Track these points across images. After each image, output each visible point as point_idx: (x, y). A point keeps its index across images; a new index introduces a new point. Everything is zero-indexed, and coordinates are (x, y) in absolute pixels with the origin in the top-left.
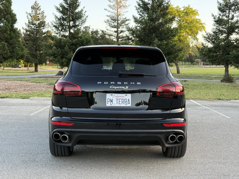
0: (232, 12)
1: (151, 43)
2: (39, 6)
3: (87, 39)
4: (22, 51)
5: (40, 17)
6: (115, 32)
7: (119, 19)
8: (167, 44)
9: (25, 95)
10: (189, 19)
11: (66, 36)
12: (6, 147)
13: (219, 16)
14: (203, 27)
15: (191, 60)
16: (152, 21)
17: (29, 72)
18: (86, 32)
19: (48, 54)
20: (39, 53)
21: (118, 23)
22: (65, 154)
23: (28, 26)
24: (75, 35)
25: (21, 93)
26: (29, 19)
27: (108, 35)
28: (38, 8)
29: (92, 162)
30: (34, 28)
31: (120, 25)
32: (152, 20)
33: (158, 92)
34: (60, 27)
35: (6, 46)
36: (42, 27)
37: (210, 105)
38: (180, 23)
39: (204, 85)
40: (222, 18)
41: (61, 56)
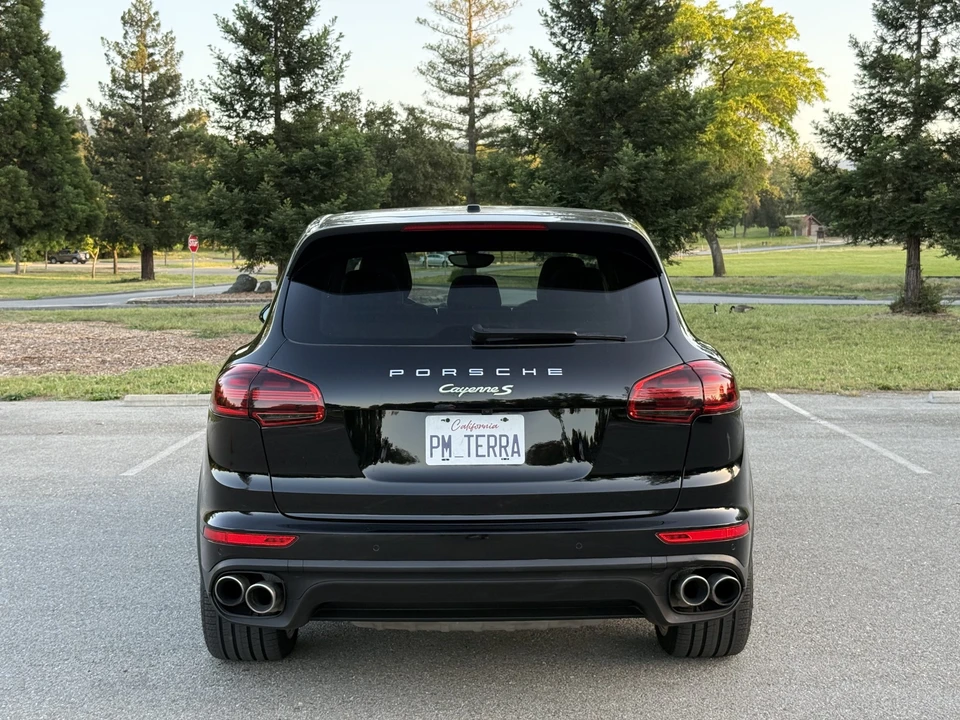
0: (934, 29)
1: (608, 159)
2: (152, 12)
3: (347, 149)
4: (87, 200)
5: (156, 58)
6: (462, 111)
7: (477, 60)
8: (671, 162)
9: (103, 386)
10: (761, 52)
11: (263, 137)
12: (31, 622)
13: (879, 44)
14: (815, 83)
15: (769, 219)
16: (608, 69)
17: (119, 278)
18: (342, 117)
19: (193, 210)
20: (159, 205)
21: (472, 77)
22: (267, 652)
23: (110, 96)
24: (300, 133)
25: (87, 377)
26: (112, 65)
27: (433, 124)
28: (151, 20)
29: (374, 683)
30: (133, 101)
31: (480, 83)
32: (608, 64)
33: (631, 403)
34: (238, 101)
35: (25, 181)
36: (169, 96)
37: (846, 417)
38: (721, 72)
39: (821, 328)
40: (893, 52)
41: (246, 220)
